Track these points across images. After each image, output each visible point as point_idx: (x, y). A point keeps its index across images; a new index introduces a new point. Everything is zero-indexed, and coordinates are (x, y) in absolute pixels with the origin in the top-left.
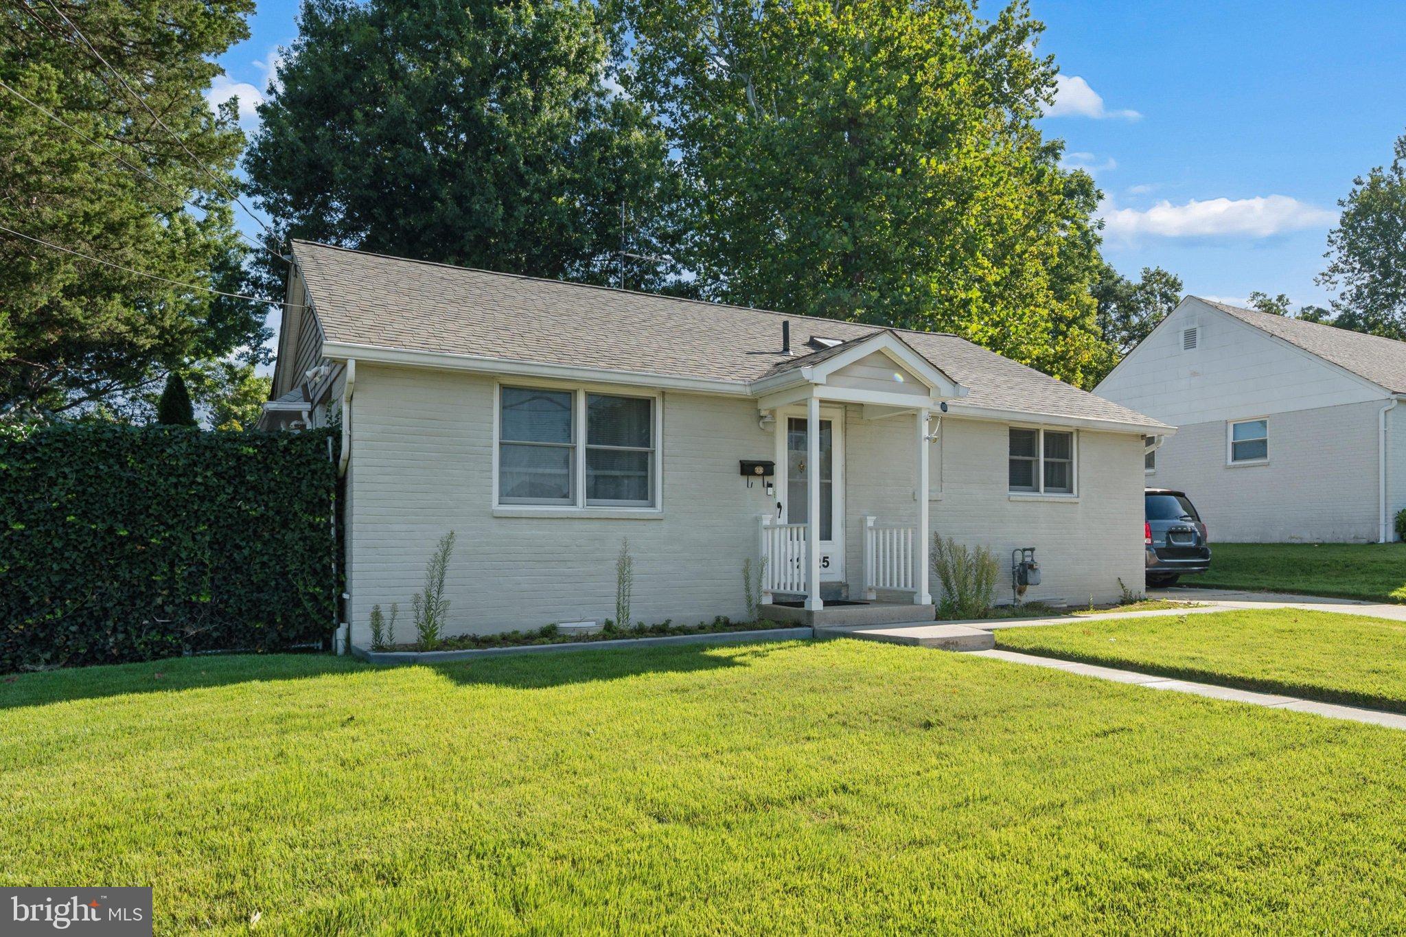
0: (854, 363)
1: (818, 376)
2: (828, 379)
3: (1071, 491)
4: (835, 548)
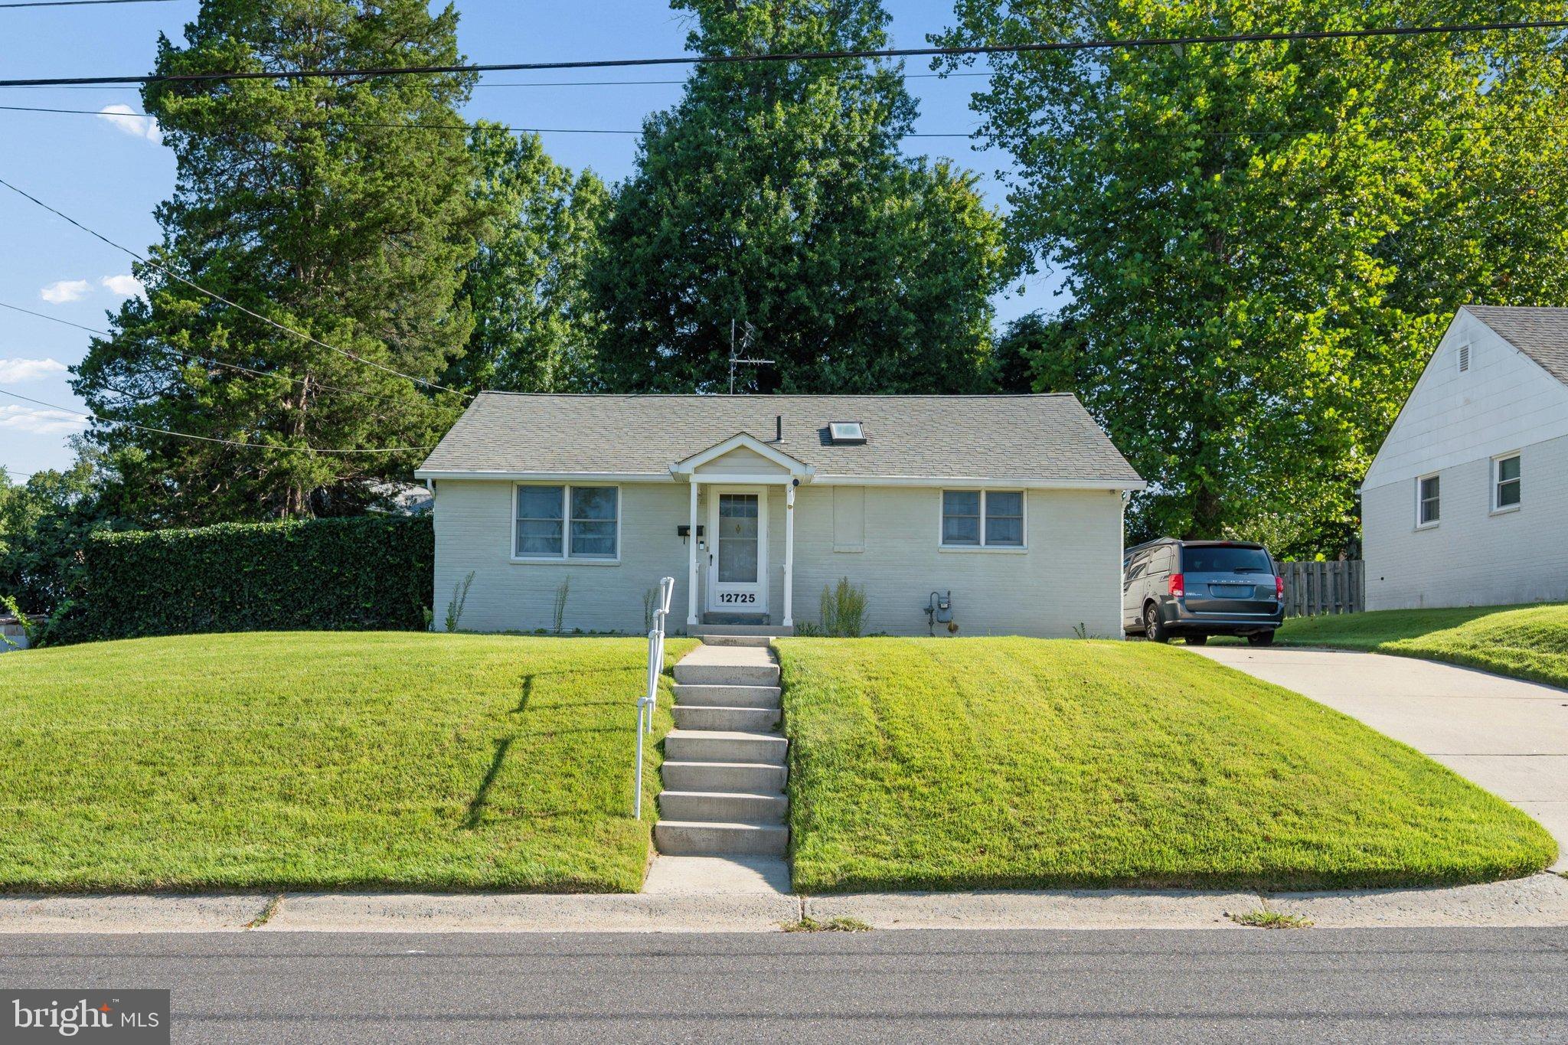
1: (687, 469)
2: (697, 470)
3: (1021, 544)
4: (760, 588)
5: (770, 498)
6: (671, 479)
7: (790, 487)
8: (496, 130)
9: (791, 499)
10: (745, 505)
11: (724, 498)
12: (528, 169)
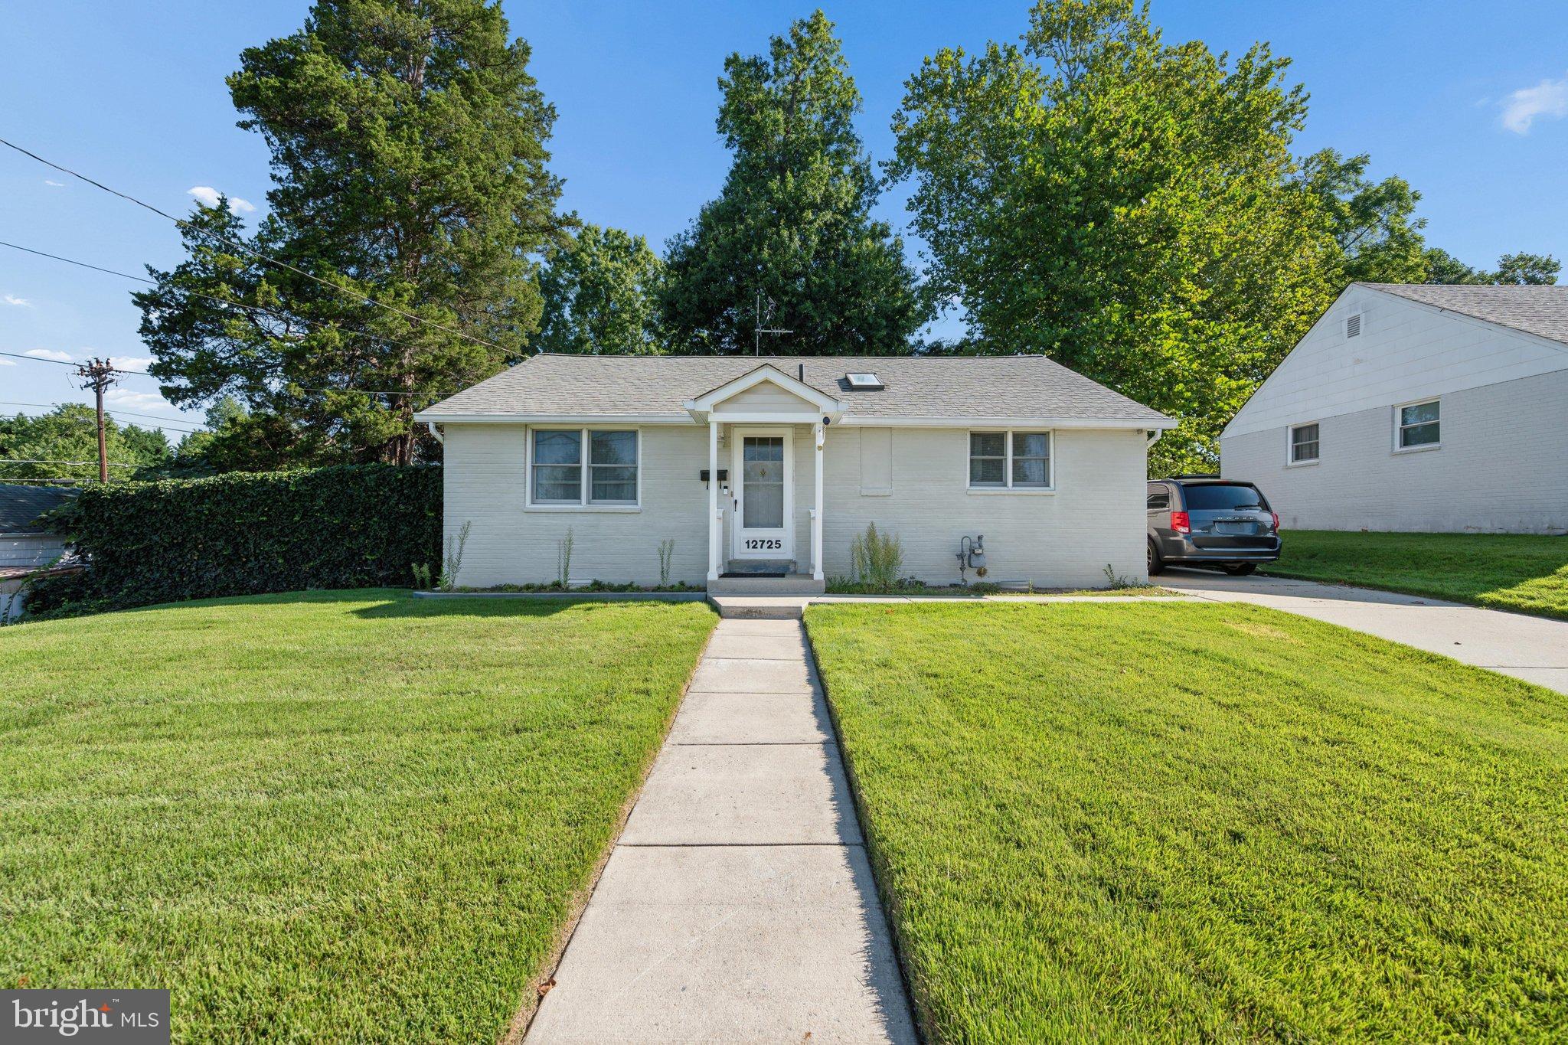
0: (743, 392)
1: (704, 405)
2: (716, 408)
3: (1048, 485)
4: (786, 534)
5: (795, 441)
6: (691, 421)
7: (819, 425)
8: (619, 235)
9: (820, 440)
10: (769, 449)
11: (749, 441)
12: (639, 257)
